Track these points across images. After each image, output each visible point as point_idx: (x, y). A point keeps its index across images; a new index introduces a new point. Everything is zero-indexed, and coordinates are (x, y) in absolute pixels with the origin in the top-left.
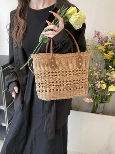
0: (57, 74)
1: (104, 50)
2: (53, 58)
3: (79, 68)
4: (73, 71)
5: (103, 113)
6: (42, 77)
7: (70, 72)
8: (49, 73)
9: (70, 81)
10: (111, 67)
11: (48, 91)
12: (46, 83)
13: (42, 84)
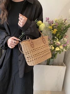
0: (36, 50)
1: (52, 28)
2: (32, 42)
3: (45, 44)
4: (43, 46)
5: (53, 65)
6: (29, 53)
7: (41, 47)
8: (32, 50)
9: (43, 52)
10: (56, 37)
11: (34, 60)
12: (32, 56)
13: (30, 57)
